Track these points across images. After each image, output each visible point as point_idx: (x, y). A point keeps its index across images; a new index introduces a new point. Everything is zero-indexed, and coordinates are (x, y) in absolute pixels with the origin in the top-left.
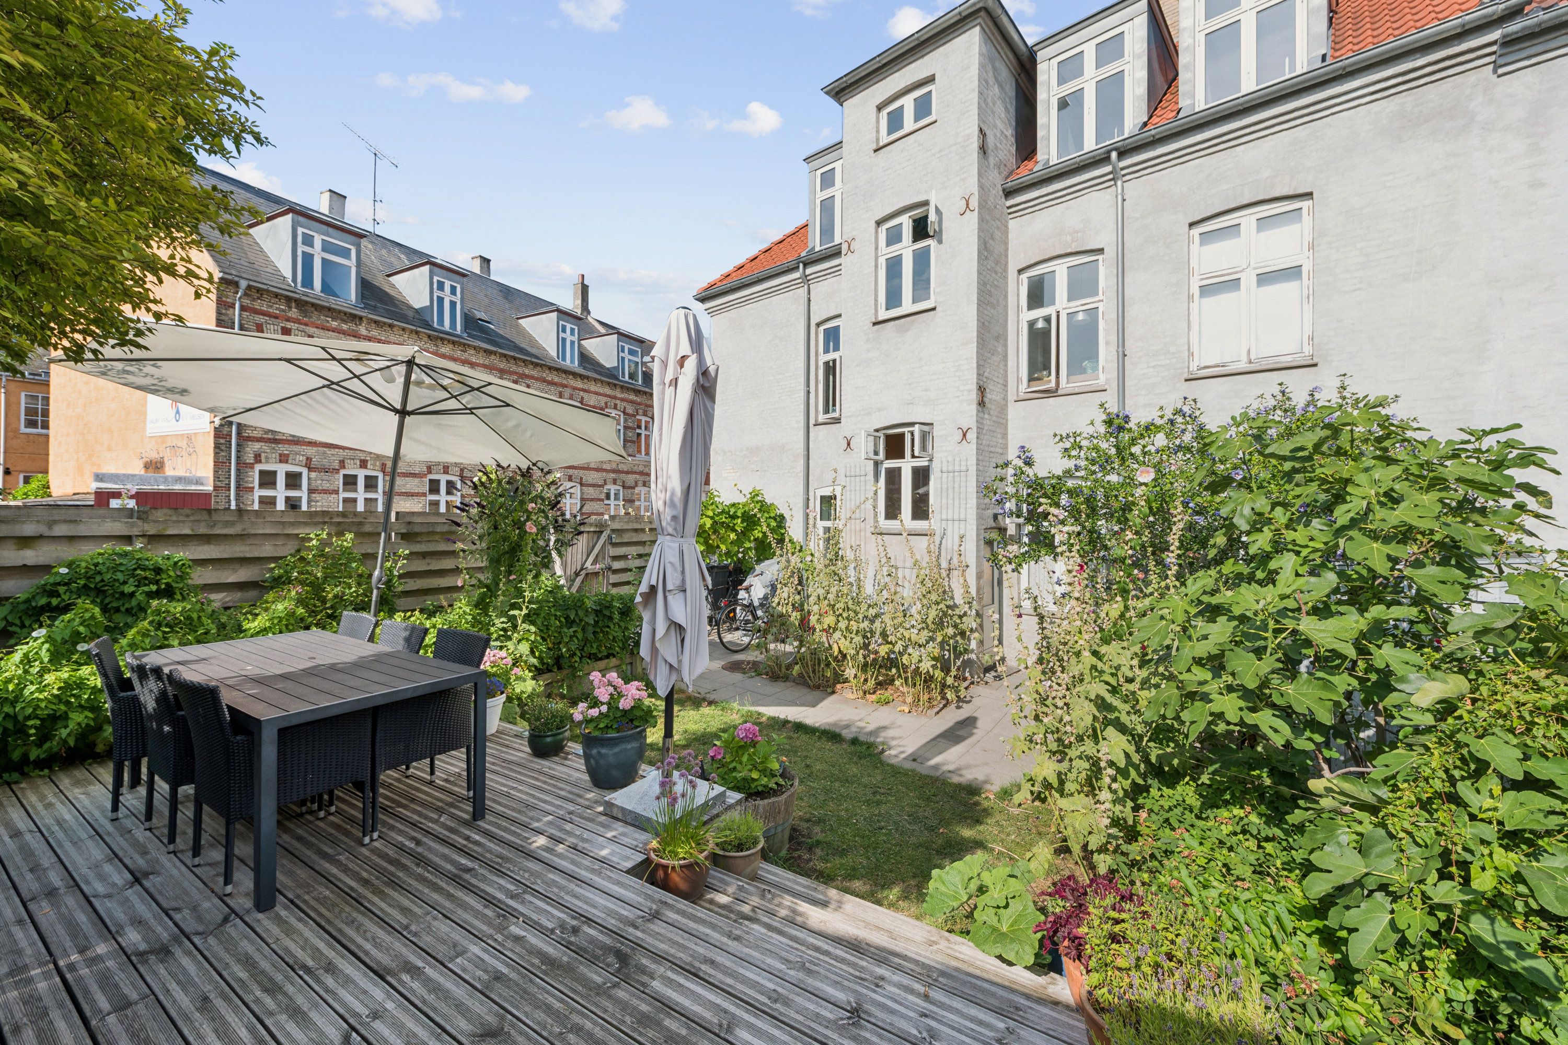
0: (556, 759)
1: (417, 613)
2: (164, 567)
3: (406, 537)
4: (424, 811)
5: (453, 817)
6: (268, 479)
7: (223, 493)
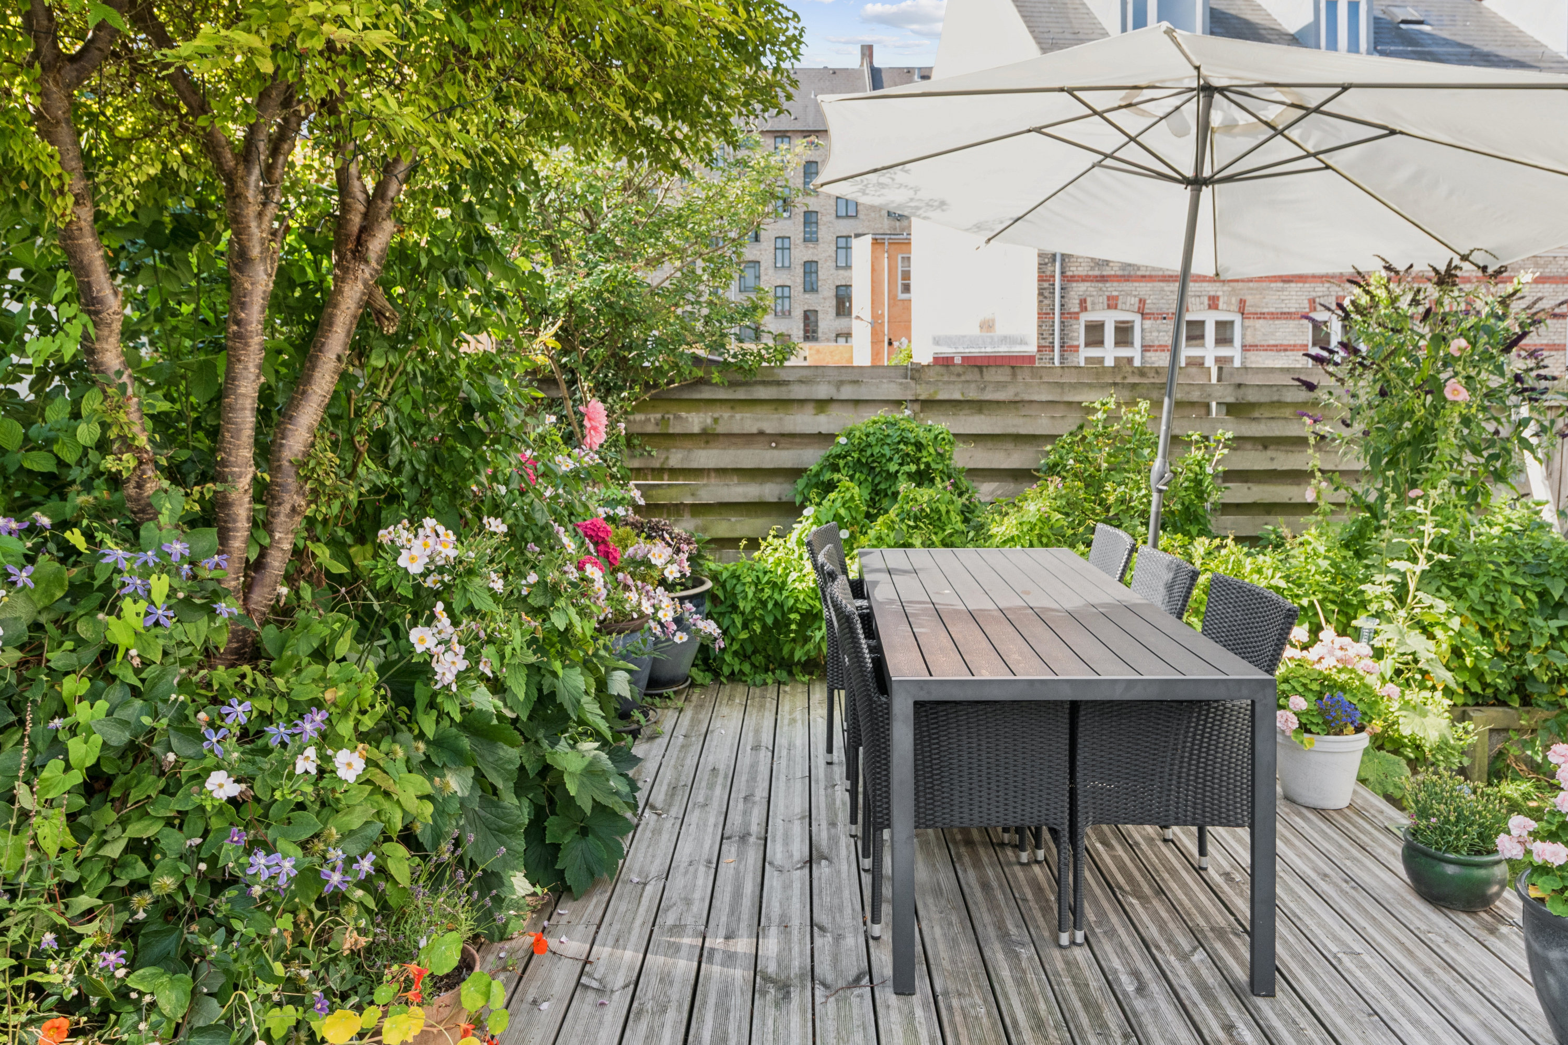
0: (1465, 920)
1: (1229, 541)
2: (924, 442)
3: (1234, 409)
4: (1171, 925)
5: (1215, 961)
6: (1095, 333)
7: (1047, 354)
